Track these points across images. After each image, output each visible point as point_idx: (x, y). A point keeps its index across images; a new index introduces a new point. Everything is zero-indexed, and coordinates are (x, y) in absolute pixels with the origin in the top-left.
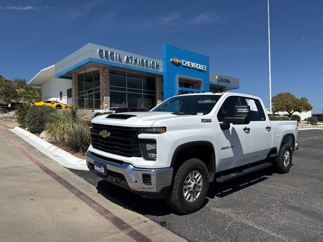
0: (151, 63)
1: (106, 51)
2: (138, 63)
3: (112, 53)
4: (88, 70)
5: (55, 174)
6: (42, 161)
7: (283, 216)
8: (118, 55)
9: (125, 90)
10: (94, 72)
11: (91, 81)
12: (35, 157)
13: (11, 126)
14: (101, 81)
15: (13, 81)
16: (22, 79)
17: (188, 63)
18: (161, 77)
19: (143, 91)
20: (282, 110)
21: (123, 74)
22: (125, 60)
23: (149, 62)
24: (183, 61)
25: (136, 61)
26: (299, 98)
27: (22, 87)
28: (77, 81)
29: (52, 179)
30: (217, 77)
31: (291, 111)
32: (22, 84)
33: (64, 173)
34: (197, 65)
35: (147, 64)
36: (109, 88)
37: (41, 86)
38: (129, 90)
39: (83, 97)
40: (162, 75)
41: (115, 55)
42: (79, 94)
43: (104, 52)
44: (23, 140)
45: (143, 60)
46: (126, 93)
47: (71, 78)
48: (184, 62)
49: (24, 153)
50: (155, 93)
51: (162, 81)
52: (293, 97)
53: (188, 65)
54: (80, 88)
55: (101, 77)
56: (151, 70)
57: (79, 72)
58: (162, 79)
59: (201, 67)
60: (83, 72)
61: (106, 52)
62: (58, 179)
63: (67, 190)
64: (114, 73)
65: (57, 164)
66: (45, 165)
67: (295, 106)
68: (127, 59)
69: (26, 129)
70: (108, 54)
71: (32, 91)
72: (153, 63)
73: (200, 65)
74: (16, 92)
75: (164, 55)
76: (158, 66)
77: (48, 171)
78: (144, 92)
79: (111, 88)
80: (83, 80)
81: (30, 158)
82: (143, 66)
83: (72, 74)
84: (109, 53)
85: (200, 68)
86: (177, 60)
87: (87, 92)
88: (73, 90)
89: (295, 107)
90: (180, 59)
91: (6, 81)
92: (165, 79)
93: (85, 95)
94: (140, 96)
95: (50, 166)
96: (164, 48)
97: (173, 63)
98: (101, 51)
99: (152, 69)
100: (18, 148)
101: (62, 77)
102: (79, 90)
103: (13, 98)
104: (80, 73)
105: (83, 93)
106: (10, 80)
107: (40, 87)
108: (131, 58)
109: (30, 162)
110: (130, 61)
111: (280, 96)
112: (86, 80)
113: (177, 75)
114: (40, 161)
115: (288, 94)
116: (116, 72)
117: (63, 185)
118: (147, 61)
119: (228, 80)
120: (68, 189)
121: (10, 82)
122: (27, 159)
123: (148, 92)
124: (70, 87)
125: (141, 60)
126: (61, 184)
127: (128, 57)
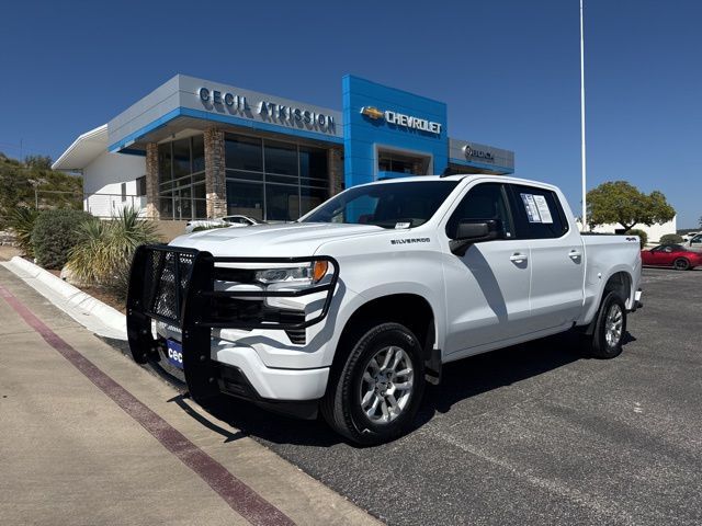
0: (317, 117)
1: (215, 92)
2: (288, 117)
3: (230, 97)
4: (180, 135)
5: (70, 348)
6: (52, 325)
7: (528, 426)
8: (242, 101)
9: (260, 178)
10: (192, 138)
11: (186, 159)
12: (38, 316)
13: (5, 256)
14: (207, 157)
15: (24, 162)
16: (44, 156)
17: (399, 118)
18: (340, 147)
19: (300, 181)
20: (610, 219)
21: (256, 142)
22: (259, 111)
23: (312, 117)
24: (387, 113)
25: (282, 112)
26: (648, 194)
27: (42, 175)
28: (156, 159)
29: (62, 358)
30: (464, 148)
31: (629, 222)
32: (43, 167)
33: (90, 347)
34: (420, 121)
35: (308, 121)
36: (224, 173)
37: (81, 170)
38: (268, 178)
39: (170, 194)
40: (343, 145)
41: (236, 100)
42: (162, 188)
43: (212, 94)
44: (23, 283)
45: (298, 112)
46: (262, 185)
47: (143, 153)
48: (391, 116)
49: (18, 308)
50: (328, 185)
51: (343, 158)
52: (633, 191)
53: (400, 122)
54: (164, 174)
55: (206, 150)
56: (317, 134)
57: (162, 139)
58: (343, 153)
59: (428, 126)
60: (170, 139)
61: (217, 94)
62: (75, 358)
63: (87, 379)
64: (236, 141)
65: (81, 329)
66: (56, 332)
67: (636, 211)
68: (264, 108)
69: (35, 260)
70: (219, 98)
71: (64, 184)
72: (322, 117)
73: (426, 122)
74: (30, 185)
75: (346, 100)
76: (332, 124)
77: (57, 343)
78: (303, 182)
79: (229, 174)
80: (169, 156)
81: (28, 318)
82: (301, 126)
83: (145, 145)
84: (223, 97)
85: (425, 128)
86: (375, 112)
87: (178, 184)
88: (149, 180)
89: (638, 213)
90: (382, 109)
91: (8, 161)
92: (348, 152)
93: (173, 190)
94: (294, 191)
95: (65, 334)
96: (346, 84)
97: (366, 116)
98: (205, 92)
99: (319, 131)
100: (8, 299)
101: (124, 151)
102: (162, 179)
103: (22, 199)
104: (162, 142)
105: (169, 186)
106: (18, 159)
107: (79, 175)
108: (272, 106)
109: (25, 325)
110: (270, 112)
111: (605, 189)
112: (177, 158)
113: (375, 145)
114: (48, 325)
115: (624, 184)
116: (240, 139)
117: (82, 370)
118: (307, 114)
119: (488, 155)
120: (89, 376)
121: (16, 164)
122: (22, 319)
123: (312, 183)
124: (142, 173)
125: (293, 111)
126: (78, 367)
127: (264, 104)
